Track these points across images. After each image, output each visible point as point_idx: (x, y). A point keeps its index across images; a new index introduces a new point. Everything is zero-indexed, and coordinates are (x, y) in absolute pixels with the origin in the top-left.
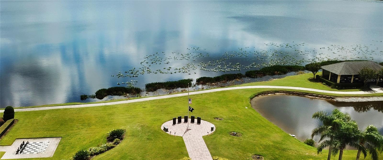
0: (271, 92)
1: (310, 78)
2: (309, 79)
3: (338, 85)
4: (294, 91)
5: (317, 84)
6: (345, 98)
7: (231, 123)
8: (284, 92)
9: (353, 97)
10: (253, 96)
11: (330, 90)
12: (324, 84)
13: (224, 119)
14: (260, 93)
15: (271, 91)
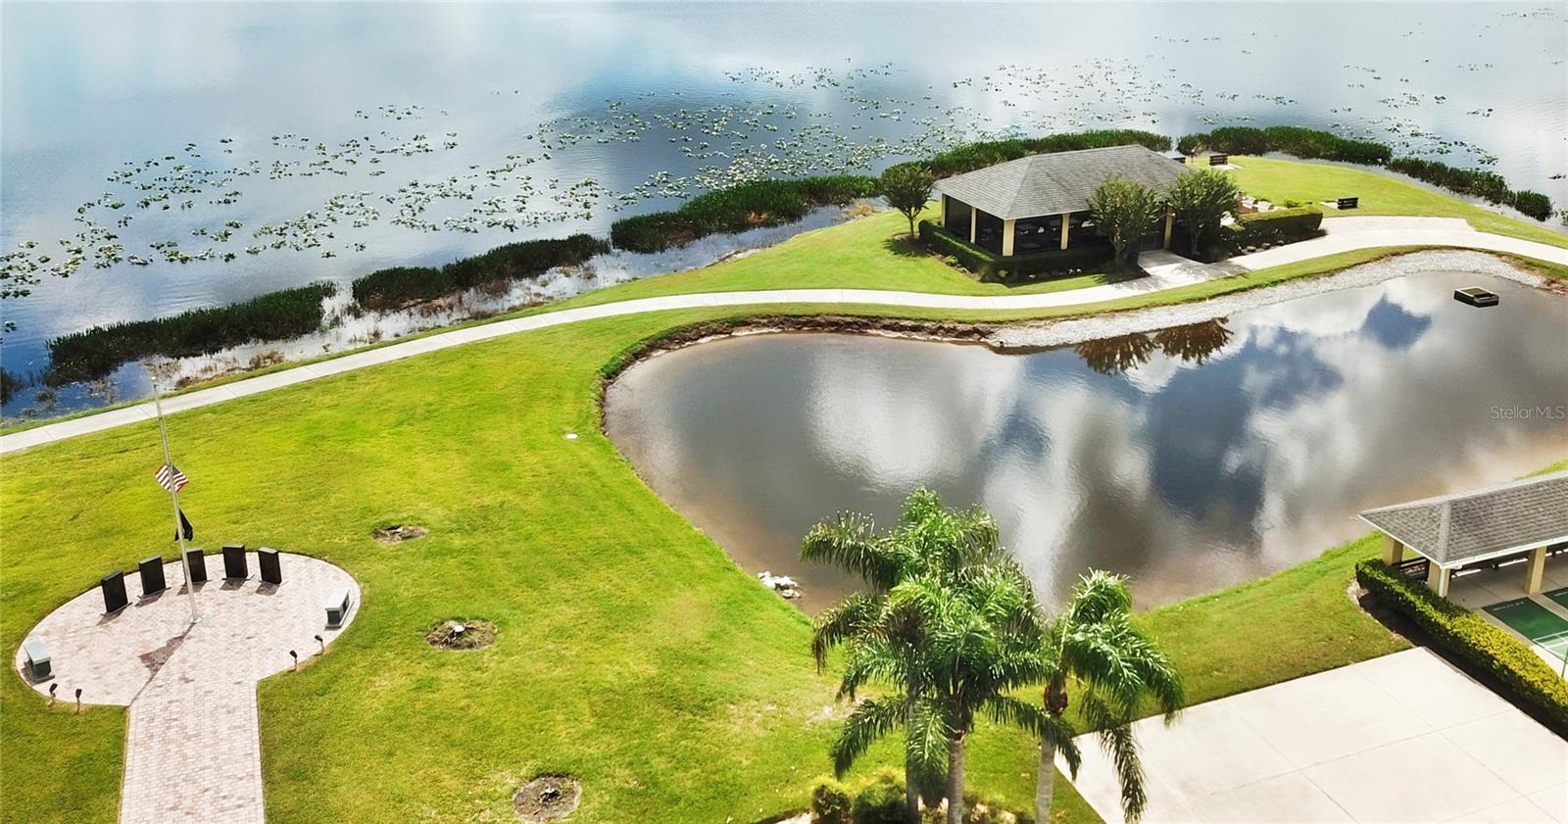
0: (714, 326)
1: (897, 238)
2: (888, 241)
3: (1006, 263)
4: (818, 312)
5: (922, 267)
6: (1038, 327)
7: (460, 552)
8: (773, 322)
9: (1067, 318)
10: (623, 358)
11: (975, 292)
12: (952, 265)
13: (431, 529)
14: (661, 339)
15: (713, 321)
